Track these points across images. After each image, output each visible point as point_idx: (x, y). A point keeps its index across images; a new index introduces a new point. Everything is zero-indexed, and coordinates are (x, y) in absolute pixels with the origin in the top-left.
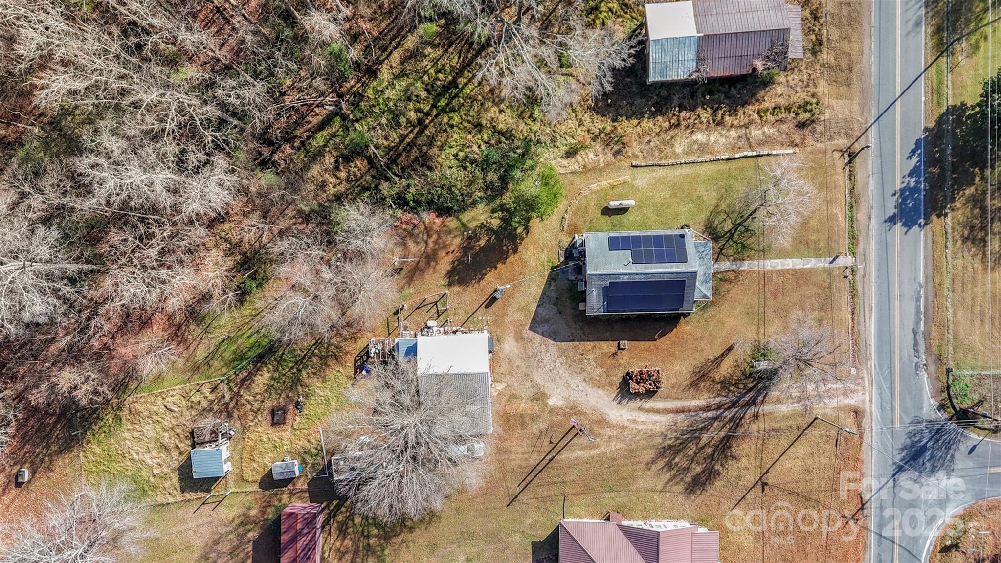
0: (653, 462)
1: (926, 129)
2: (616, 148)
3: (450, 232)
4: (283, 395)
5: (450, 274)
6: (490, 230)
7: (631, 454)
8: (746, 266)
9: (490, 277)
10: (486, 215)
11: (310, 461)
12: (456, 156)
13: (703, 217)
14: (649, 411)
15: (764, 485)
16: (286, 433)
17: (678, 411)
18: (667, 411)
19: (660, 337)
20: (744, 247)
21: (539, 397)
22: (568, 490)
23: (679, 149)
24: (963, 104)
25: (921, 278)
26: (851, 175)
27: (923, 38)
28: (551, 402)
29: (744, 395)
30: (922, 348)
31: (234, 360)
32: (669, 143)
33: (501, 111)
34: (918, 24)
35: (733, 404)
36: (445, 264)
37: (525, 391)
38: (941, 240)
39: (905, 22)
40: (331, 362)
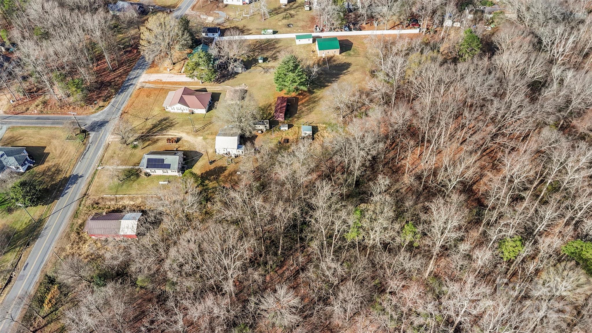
0: (176, 124)
1: (58, 200)
3: (222, 181)
5: (226, 170)
6: (209, 180)
7: (182, 126)
8: (131, 167)
9: (212, 168)
10: (209, 184)
11: (277, 129)
13: (140, 179)
14: (173, 135)
15: (146, 119)
16: (284, 136)
17: (164, 135)
18: (167, 135)
20: (129, 172)
21: (205, 139)
22: (203, 119)
23: (140, 199)
24: (43, 205)
25: (79, 162)
26: (88, 189)
28: (202, 138)
29: (144, 138)
30: (88, 147)
34: (46, 228)
35: (148, 136)
36: (226, 173)
37: (208, 141)
38: (69, 171)
39: (50, 229)
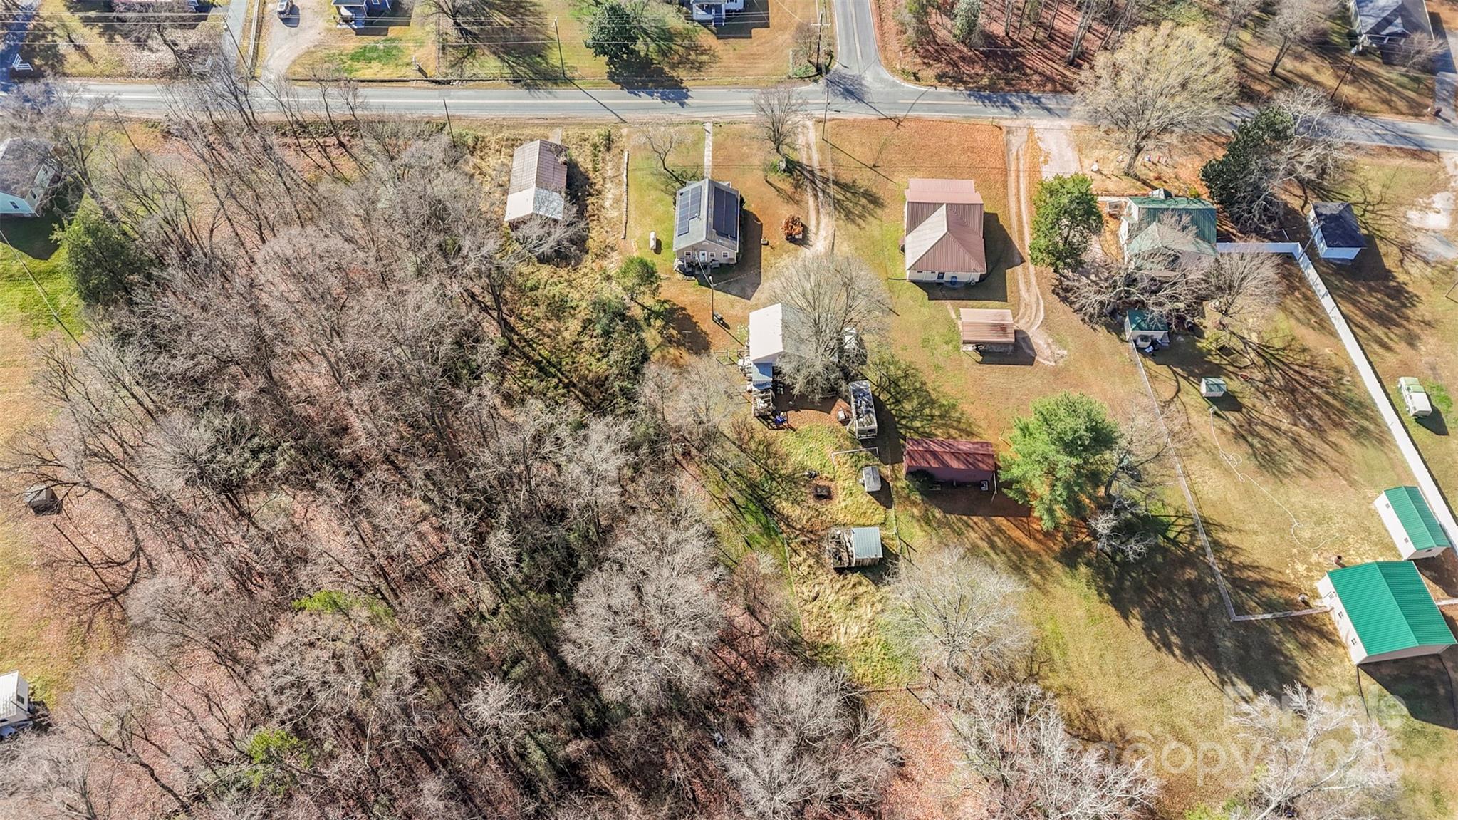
0: (859, 225)
1: (622, 89)
2: (608, 250)
3: (663, 357)
6: (664, 327)
7: (854, 238)
9: (704, 327)
10: (652, 330)
11: (864, 462)
12: (598, 360)
14: (818, 229)
15: (874, 166)
16: (840, 485)
17: (818, 212)
19: (758, 220)
22: (884, 276)
23: (616, 214)
24: (608, 72)
25: (725, 91)
27: (561, 91)
29: (806, 177)
30: (772, 90)
31: (769, 536)
32: (609, 221)
33: (566, 329)
34: (550, 93)
36: (690, 360)
38: (698, 82)
40: (773, 449)
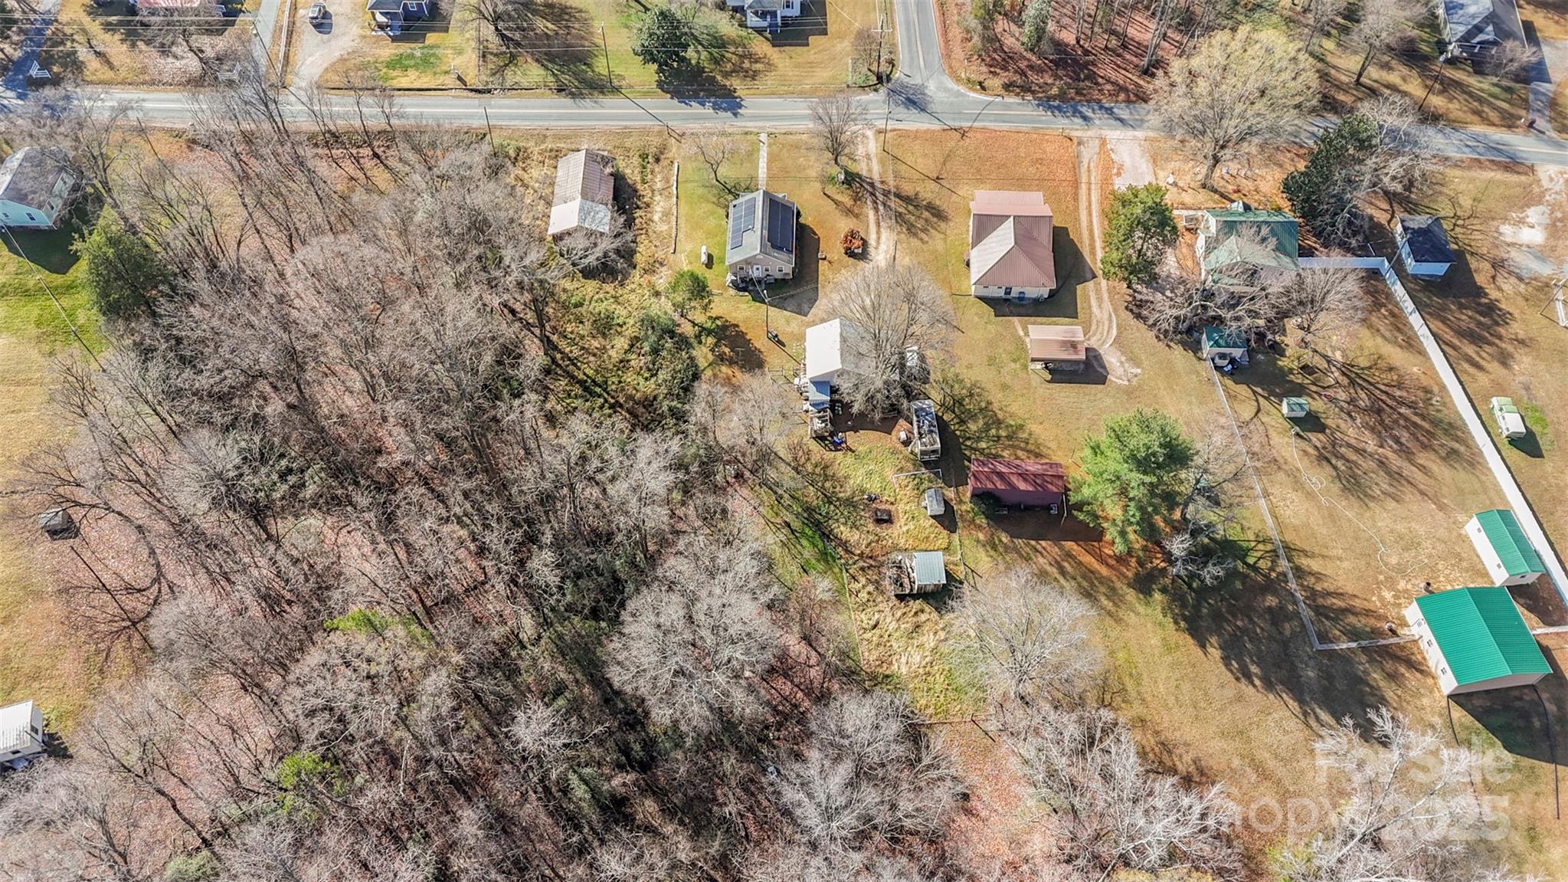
0: (921, 239)
1: (672, 98)
2: (657, 265)
3: (715, 376)
4: (862, 513)
5: (753, 374)
6: (716, 345)
7: (916, 252)
10: (703, 348)
11: (926, 484)
12: (646, 379)
14: (878, 243)
15: (937, 178)
16: (899, 509)
17: (878, 225)
18: (878, 233)
19: (815, 234)
22: (949, 293)
23: (665, 227)
24: (657, 81)
25: (780, 100)
27: (607, 100)
29: (865, 189)
31: (827, 561)
32: (658, 235)
33: (612, 347)
34: (596, 103)
36: (744, 378)
38: (752, 91)
39: (592, 108)
40: (830, 472)
